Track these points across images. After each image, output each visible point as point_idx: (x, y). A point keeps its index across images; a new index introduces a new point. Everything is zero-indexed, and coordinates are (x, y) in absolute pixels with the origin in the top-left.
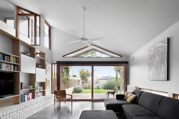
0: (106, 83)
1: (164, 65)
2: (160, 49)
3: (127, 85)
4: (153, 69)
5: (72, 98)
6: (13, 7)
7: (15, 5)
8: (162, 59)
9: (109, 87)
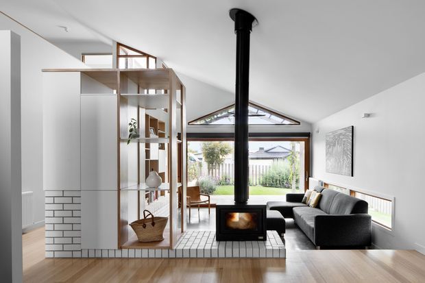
0: (269, 173)
1: (347, 157)
2: (341, 137)
3: (309, 177)
4: (333, 160)
5: (209, 201)
6: (110, 43)
7: (113, 41)
8: (344, 151)
9: (277, 180)
